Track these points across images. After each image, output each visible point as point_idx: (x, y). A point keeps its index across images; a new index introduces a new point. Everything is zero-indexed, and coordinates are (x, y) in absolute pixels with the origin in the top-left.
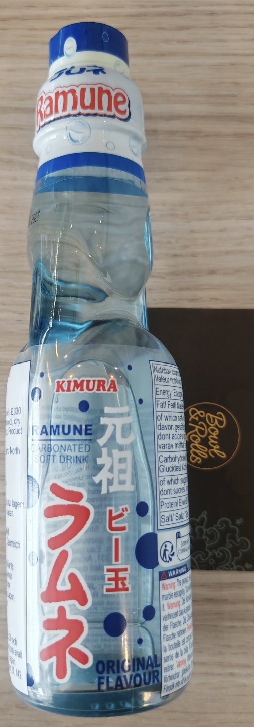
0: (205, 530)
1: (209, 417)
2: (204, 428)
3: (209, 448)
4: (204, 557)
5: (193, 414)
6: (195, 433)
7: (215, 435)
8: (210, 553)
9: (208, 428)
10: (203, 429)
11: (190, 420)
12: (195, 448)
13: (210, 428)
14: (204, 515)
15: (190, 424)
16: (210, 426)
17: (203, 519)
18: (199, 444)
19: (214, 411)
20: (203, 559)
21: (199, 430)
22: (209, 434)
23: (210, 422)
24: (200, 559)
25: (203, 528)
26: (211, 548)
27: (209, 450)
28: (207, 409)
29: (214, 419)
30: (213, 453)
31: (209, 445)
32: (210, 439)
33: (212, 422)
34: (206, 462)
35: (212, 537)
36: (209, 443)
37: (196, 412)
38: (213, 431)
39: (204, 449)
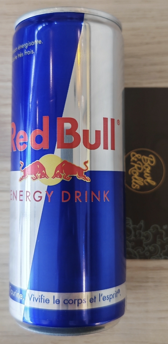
0: (142, 233)
1: (144, 159)
2: (141, 165)
3: (144, 178)
5: (133, 157)
6: (135, 169)
7: (148, 170)
8: (146, 248)
9: (143, 165)
11: (131, 160)
12: (135, 179)
14: (142, 223)
15: (132, 163)
16: (145, 164)
17: (141, 226)
18: (138, 176)
19: (147, 154)
21: (137, 167)
24: (139, 252)
25: (141, 231)
26: (147, 245)
27: (144, 180)
28: (143, 153)
29: (147, 160)
30: (147, 182)
32: (145, 173)
33: (146, 161)
34: (143, 188)
35: (147, 238)
36: (145, 175)
38: (147, 167)
39: (141, 180)
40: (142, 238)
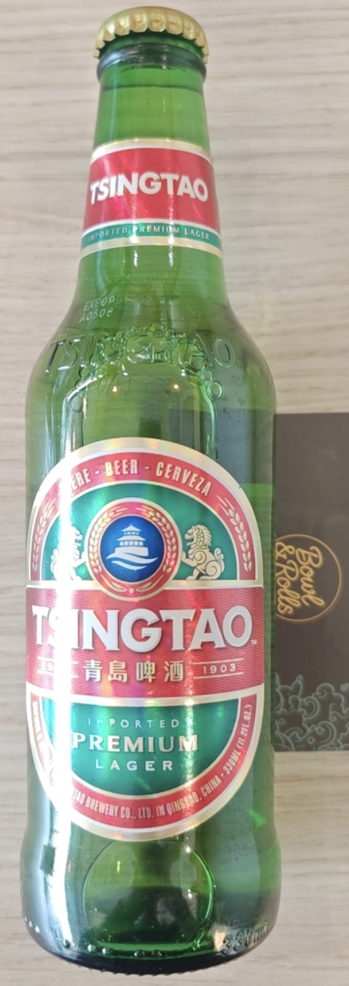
0: (301, 700)
1: (301, 553)
2: (295, 567)
4: (301, 736)
5: (279, 551)
6: (284, 575)
7: (309, 576)
8: (309, 730)
9: (300, 568)
11: (277, 558)
12: (284, 594)
13: (302, 568)
14: (300, 680)
15: (277, 564)
16: (303, 565)
17: (298, 687)
18: (290, 589)
19: (306, 545)
20: (299, 738)
21: (288, 571)
22: (302, 576)
23: (302, 560)
24: (296, 738)
25: (298, 697)
26: (310, 724)
27: (302, 596)
28: (297, 543)
29: (307, 556)
30: (308, 601)
31: (303, 591)
32: (303, 582)
33: (304, 559)
34: (300, 612)
35: (310, 709)
36: (303, 587)
37: (284, 548)
38: (306, 571)
40: (300, 710)
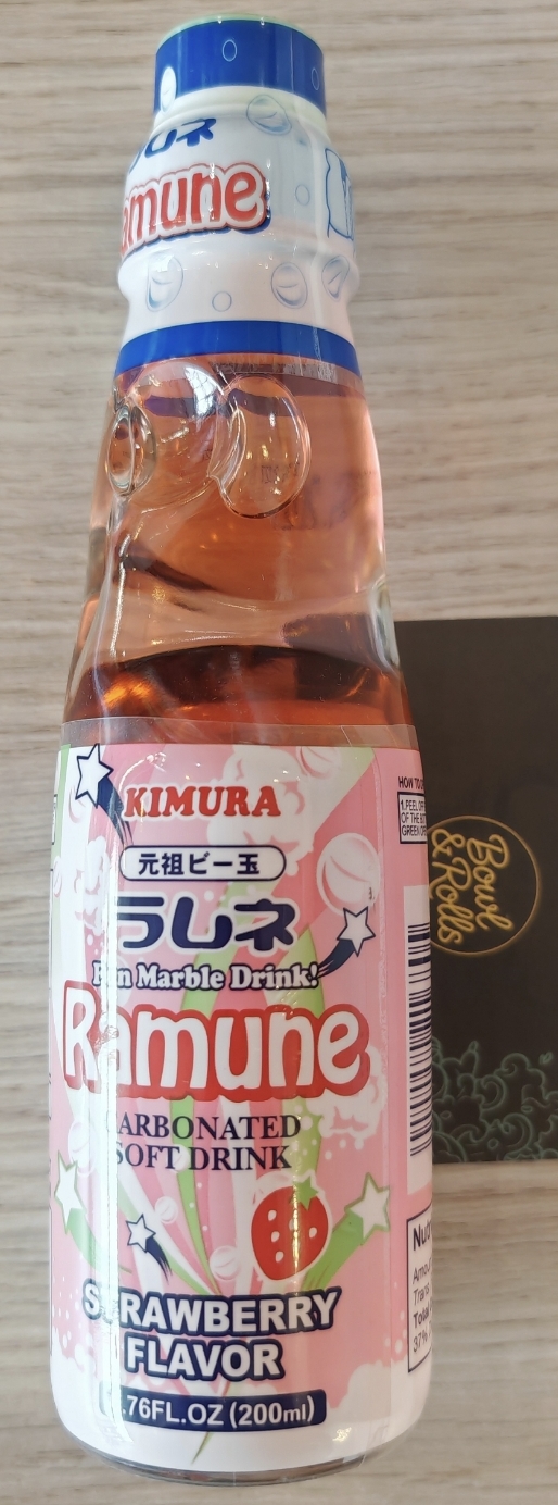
0: (476, 1081)
1: (473, 846)
2: (464, 869)
3: (477, 910)
4: (477, 1138)
5: (439, 843)
6: (447, 882)
7: (489, 883)
8: (489, 1128)
9: (472, 870)
10: (462, 872)
11: (434, 854)
12: (448, 912)
13: (476, 869)
14: (474, 1049)
15: (435, 864)
16: (477, 865)
17: (471, 1060)
18: (456, 904)
19: (482, 832)
20: (474, 1141)
21: (455, 875)
22: (475, 882)
23: (477, 857)
24: (469, 1142)
25: (472, 1076)
26: (490, 1119)
27: (476, 914)
28: (468, 830)
29: (483, 850)
30: (486, 921)
31: (477, 906)
32: (477, 892)
33: (478, 854)
34: (472, 941)
35: (491, 1095)
36: (477, 901)
37: (444, 837)
38: (485, 875)
39: (468, 914)
40: (475, 1096)
